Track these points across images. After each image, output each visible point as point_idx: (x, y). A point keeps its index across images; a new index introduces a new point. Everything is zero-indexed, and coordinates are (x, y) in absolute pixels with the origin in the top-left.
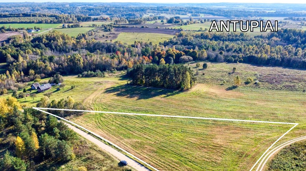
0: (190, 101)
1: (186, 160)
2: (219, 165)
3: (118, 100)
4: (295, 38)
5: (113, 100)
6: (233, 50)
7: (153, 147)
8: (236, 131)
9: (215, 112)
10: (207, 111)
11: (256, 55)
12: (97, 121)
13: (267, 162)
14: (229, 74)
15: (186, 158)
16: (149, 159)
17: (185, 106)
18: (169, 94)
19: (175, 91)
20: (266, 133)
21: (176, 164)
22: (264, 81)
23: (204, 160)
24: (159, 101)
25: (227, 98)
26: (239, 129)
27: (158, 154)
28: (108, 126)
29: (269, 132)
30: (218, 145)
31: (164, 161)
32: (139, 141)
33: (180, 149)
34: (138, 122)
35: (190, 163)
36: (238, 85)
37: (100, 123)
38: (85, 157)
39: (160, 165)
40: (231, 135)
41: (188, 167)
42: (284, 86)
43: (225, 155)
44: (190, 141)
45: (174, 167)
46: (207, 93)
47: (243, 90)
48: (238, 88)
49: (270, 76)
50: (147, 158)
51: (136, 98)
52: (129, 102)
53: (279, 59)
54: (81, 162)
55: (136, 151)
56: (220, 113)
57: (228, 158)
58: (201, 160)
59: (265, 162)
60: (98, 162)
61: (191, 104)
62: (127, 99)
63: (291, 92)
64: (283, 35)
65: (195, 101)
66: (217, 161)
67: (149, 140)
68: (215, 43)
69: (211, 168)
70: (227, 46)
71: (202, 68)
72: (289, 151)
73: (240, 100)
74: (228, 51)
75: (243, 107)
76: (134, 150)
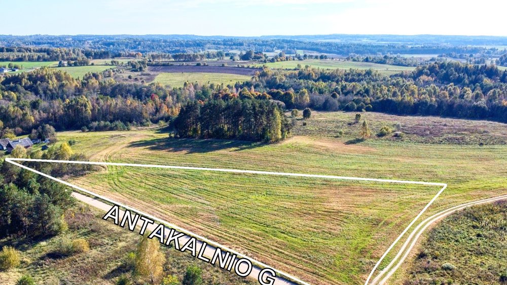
0: (281, 157)
1: (275, 230)
2: (337, 236)
3: (152, 155)
4: (459, 76)
5: (143, 155)
6: (355, 93)
7: (214, 214)
8: (365, 193)
9: (327, 171)
10: (312, 169)
11: (394, 99)
12: (112, 182)
13: (425, 231)
14: (350, 124)
15: (276, 228)
16: (207, 229)
17: (273, 163)
18: (244, 146)
19: (255, 144)
20: (419, 195)
21: (257, 237)
22: (410, 133)
23: (309, 230)
24: (226, 155)
25: (347, 153)
26: (370, 190)
27: (223, 224)
28: (132, 189)
29: (425, 194)
30: (333, 211)
31: (234, 232)
32: (189, 206)
33: (264, 216)
34: (186, 182)
35: (283, 234)
36: (365, 138)
37: (118, 185)
38: (86, 230)
39: (226, 237)
40: (358, 198)
41: (279, 240)
42: (446, 139)
43: (346, 223)
44: (282, 205)
45: (253, 239)
46: (310, 146)
47: (374, 144)
48: (366, 142)
49: (419, 126)
50: (202, 229)
51: (184, 152)
52: (171, 157)
53: (433, 103)
54: (78, 236)
55: (183, 220)
56: (336, 172)
57: (352, 227)
58: (303, 230)
59: (421, 232)
60: (109, 236)
61: (284, 160)
62: (168, 153)
63: (459, 147)
64: (438, 72)
65: (290, 156)
66: (332, 231)
67: (208, 205)
68: (322, 84)
69: (321, 241)
70: (344, 88)
71: (302, 117)
72: (463, 217)
73: (370, 156)
74: (346, 94)
75: (375, 164)
76: (179, 218)
